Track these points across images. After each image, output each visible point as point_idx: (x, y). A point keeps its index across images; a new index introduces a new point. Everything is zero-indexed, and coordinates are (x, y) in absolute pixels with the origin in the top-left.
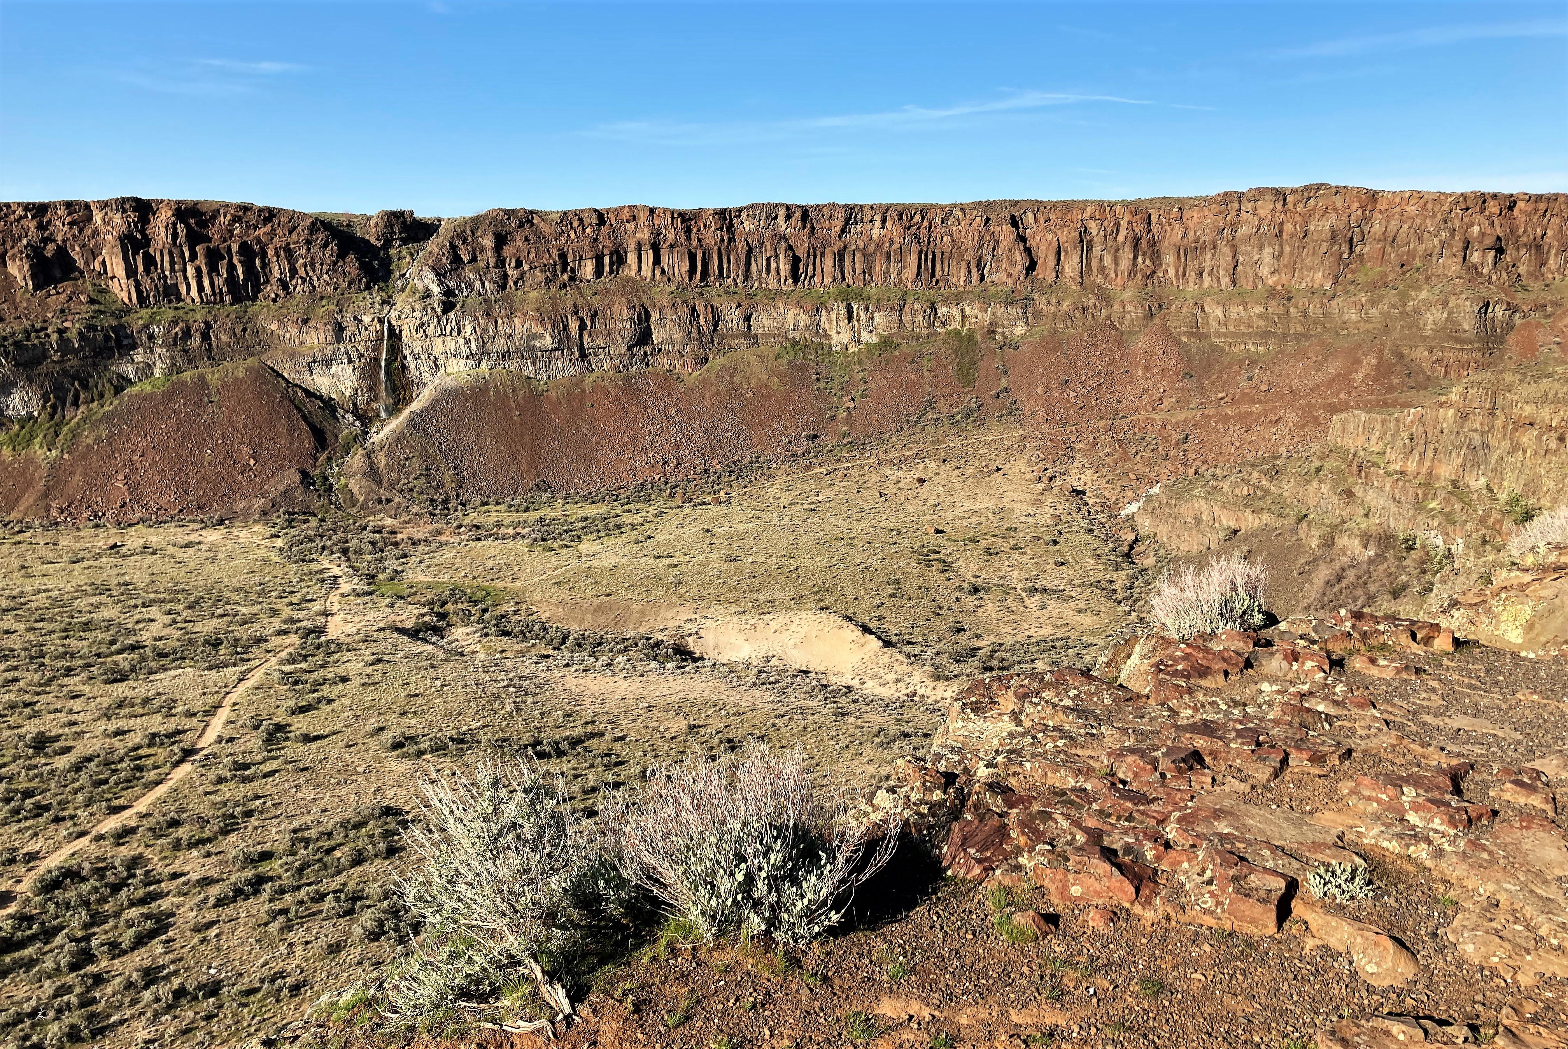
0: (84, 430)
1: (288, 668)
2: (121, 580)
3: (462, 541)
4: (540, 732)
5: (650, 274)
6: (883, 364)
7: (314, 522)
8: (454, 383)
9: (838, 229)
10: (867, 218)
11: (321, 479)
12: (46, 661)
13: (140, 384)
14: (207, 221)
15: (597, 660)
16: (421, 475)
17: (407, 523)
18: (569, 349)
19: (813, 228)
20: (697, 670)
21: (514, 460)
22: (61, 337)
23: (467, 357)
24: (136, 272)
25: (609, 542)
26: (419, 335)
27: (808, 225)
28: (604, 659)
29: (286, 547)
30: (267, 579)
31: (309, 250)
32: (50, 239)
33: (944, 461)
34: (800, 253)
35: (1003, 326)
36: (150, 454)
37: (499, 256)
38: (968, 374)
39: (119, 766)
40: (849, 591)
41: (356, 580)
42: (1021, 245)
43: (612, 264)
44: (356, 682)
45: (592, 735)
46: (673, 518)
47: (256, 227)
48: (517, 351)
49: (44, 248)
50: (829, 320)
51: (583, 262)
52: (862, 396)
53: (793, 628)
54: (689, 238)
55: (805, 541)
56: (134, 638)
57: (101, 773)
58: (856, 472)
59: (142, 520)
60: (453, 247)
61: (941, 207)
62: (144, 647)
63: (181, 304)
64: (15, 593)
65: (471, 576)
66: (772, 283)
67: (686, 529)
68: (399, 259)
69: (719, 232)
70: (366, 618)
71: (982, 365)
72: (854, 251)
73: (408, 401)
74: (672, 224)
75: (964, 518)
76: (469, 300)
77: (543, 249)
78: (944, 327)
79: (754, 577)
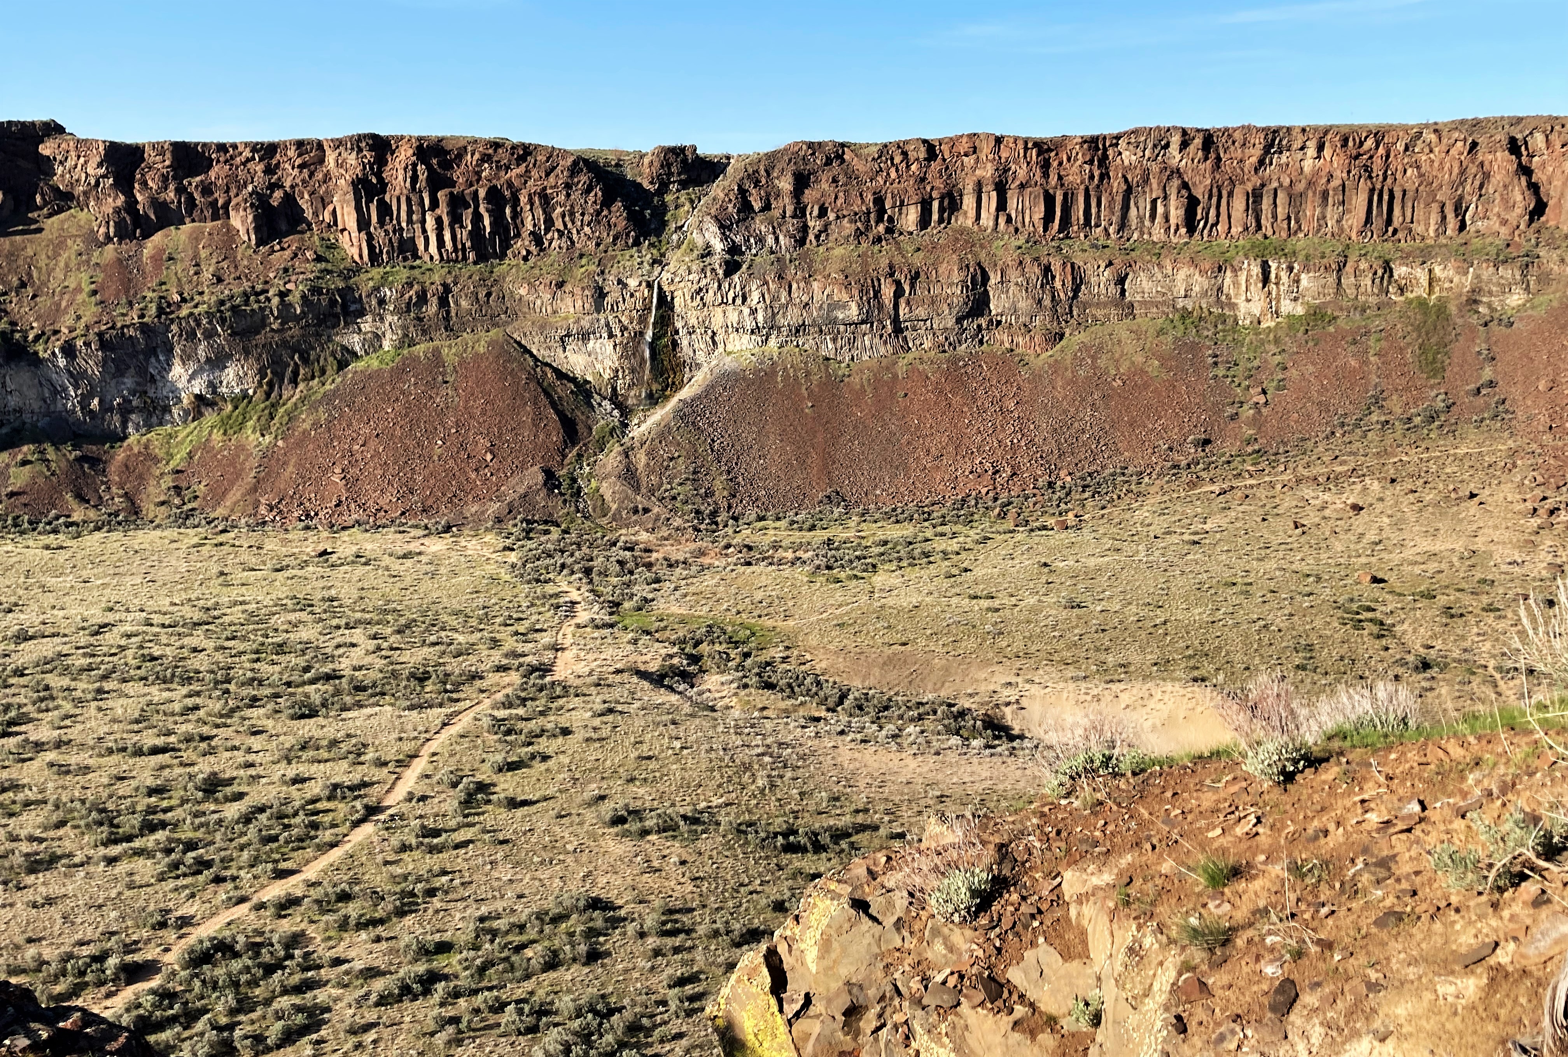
0: (302, 412)
1: (501, 714)
2: (326, 593)
3: (729, 564)
4: (796, 818)
5: (991, 223)
6: (1311, 344)
7: (555, 533)
8: (734, 365)
9: (1254, 160)
10: (1297, 144)
11: (568, 481)
12: (232, 687)
13: (366, 359)
14: (452, 161)
15: (881, 728)
16: (687, 479)
17: (666, 539)
18: (880, 321)
19: (1219, 159)
20: (1012, 752)
21: (802, 463)
22: (282, 301)
23: (752, 332)
24: (369, 223)
25: (913, 573)
26: (695, 304)
27: (1212, 155)
28: (890, 728)
29: (520, 564)
30: (493, 601)
31: (568, 195)
32: (278, 185)
33: (1393, 481)
34: (1199, 192)
35: (1490, 293)
36: (372, 444)
37: (798, 202)
38: (1434, 360)
39: (293, 821)
40: (1238, 657)
41: (596, 607)
42: (1523, 179)
43: (942, 210)
44: (579, 736)
45: (862, 828)
46: (1001, 545)
47: (508, 168)
48: (814, 323)
49: (271, 196)
50: (1236, 284)
51: (904, 209)
52: (1278, 388)
53: (1152, 704)
54: (1046, 175)
55: (1181, 584)
56: (331, 666)
57: (270, 828)
58: (1262, 493)
59: (358, 523)
60: (743, 192)
61: (1406, 129)
62: (340, 677)
63: (418, 262)
64: (210, 604)
65: (734, 610)
66: (1158, 233)
67: (1017, 561)
68: (677, 207)
69: (1087, 167)
70: (603, 656)
71: (1456, 348)
72: (1276, 190)
73: (677, 387)
74: (1025, 157)
75: (1416, 563)
76: (758, 259)
77: (854, 193)
78: (1402, 294)
79: (1103, 630)
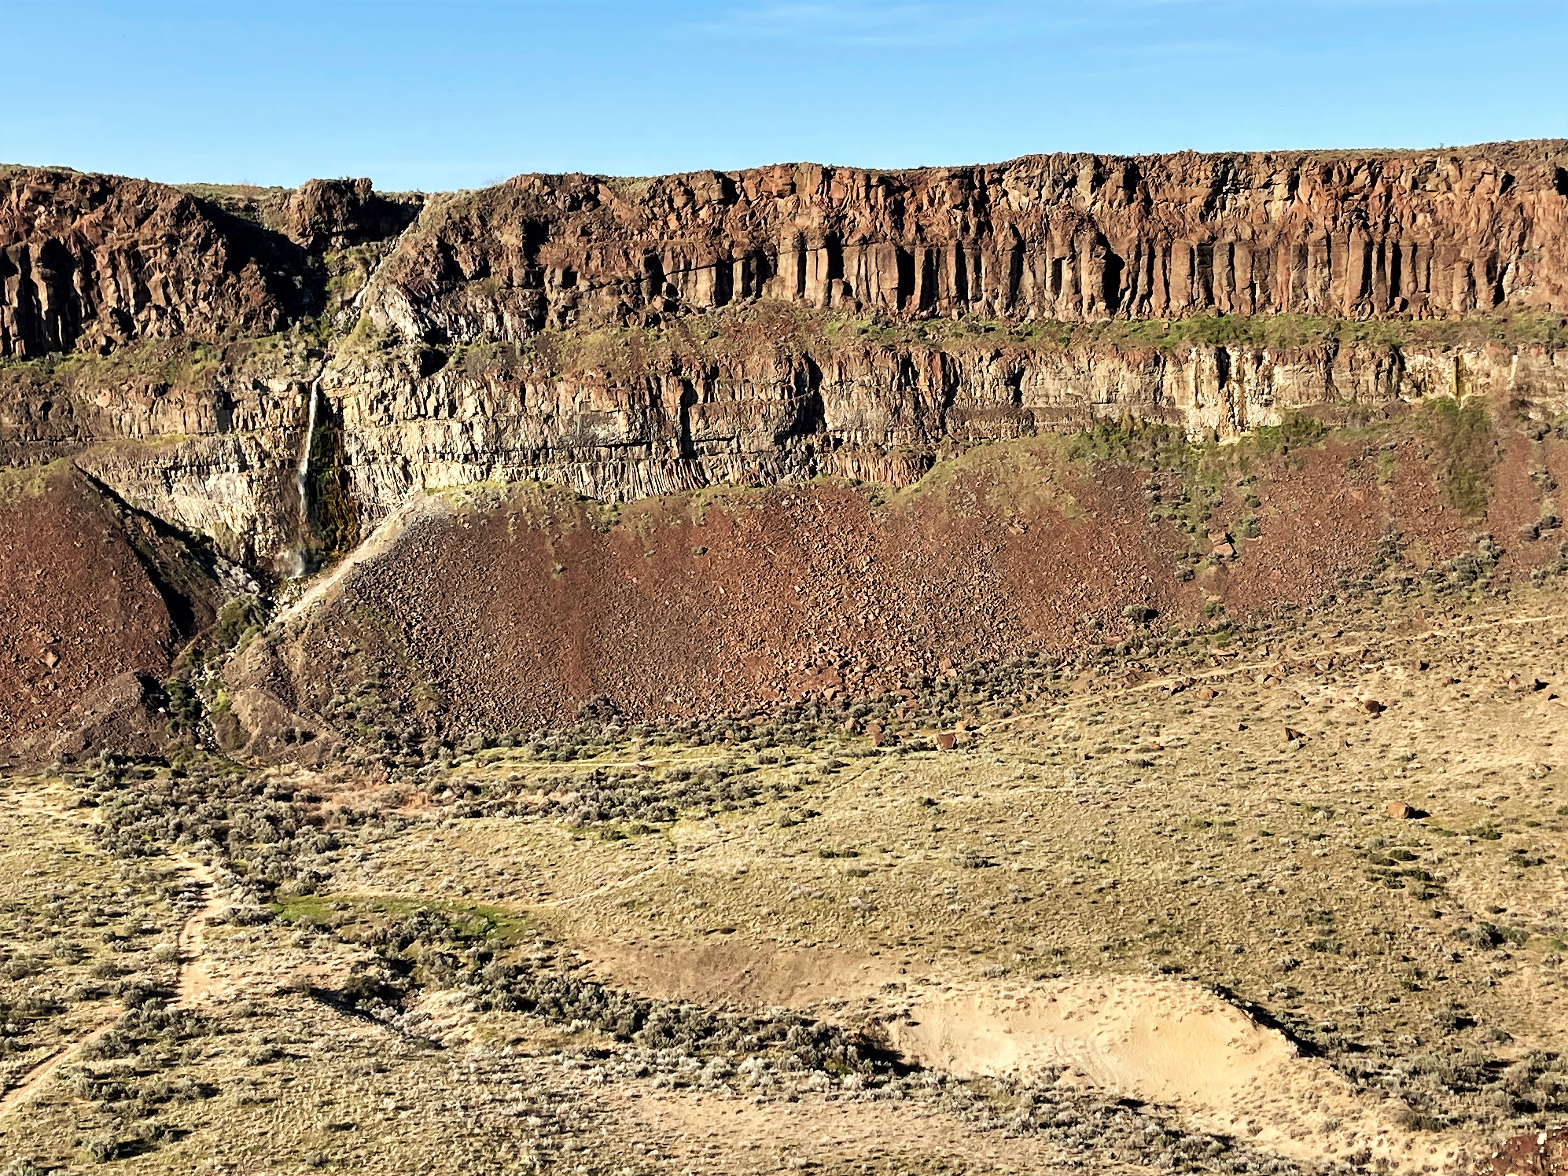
1: (101, 1066)
3: (445, 816)
5: (821, 296)
6: (1293, 468)
7: (163, 777)
8: (439, 509)
9: (1199, 202)
10: (1259, 180)
11: (180, 694)
15: (703, 1063)
16: (372, 686)
17: (342, 780)
18: (661, 441)
19: (1148, 201)
20: (906, 1092)
21: (550, 656)
23: (466, 459)
25: (732, 822)
26: (375, 417)
27: (1139, 196)
28: (717, 1063)
29: (108, 826)
30: (69, 887)
31: (172, 254)
33: (1424, 666)
34: (1122, 249)
35: (1544, 391)
37: (532, 264)
38: (1471, 490)
40: (1226, 934)
41: (238, 892)
43: (747, 276)
44: (231, 1096)
46: (861, 775)
47: (75, 213)
48: (561, 445)
50: (1181, 382)
51: (691, 274)
52: (1250, 534)
53: (1106, 1008)
54: (899, 225)
55: (1131, 826)
58: (1236, 688)
60: (445, 248)
61: (1412, 156)
65: (459, 888)
66: (1064, 310)
67: (886, 798)
68: (343, 272)
69: (958, 213)
70: (255, 969)
71: (1501, 471)
72: (1231, 245)
73: (351, 543)
74: (867, 198)
75: (1467, 786)
76: (472, 349)
77: (615, 250)
78: (1419, 394)
79: (1025, 900)
